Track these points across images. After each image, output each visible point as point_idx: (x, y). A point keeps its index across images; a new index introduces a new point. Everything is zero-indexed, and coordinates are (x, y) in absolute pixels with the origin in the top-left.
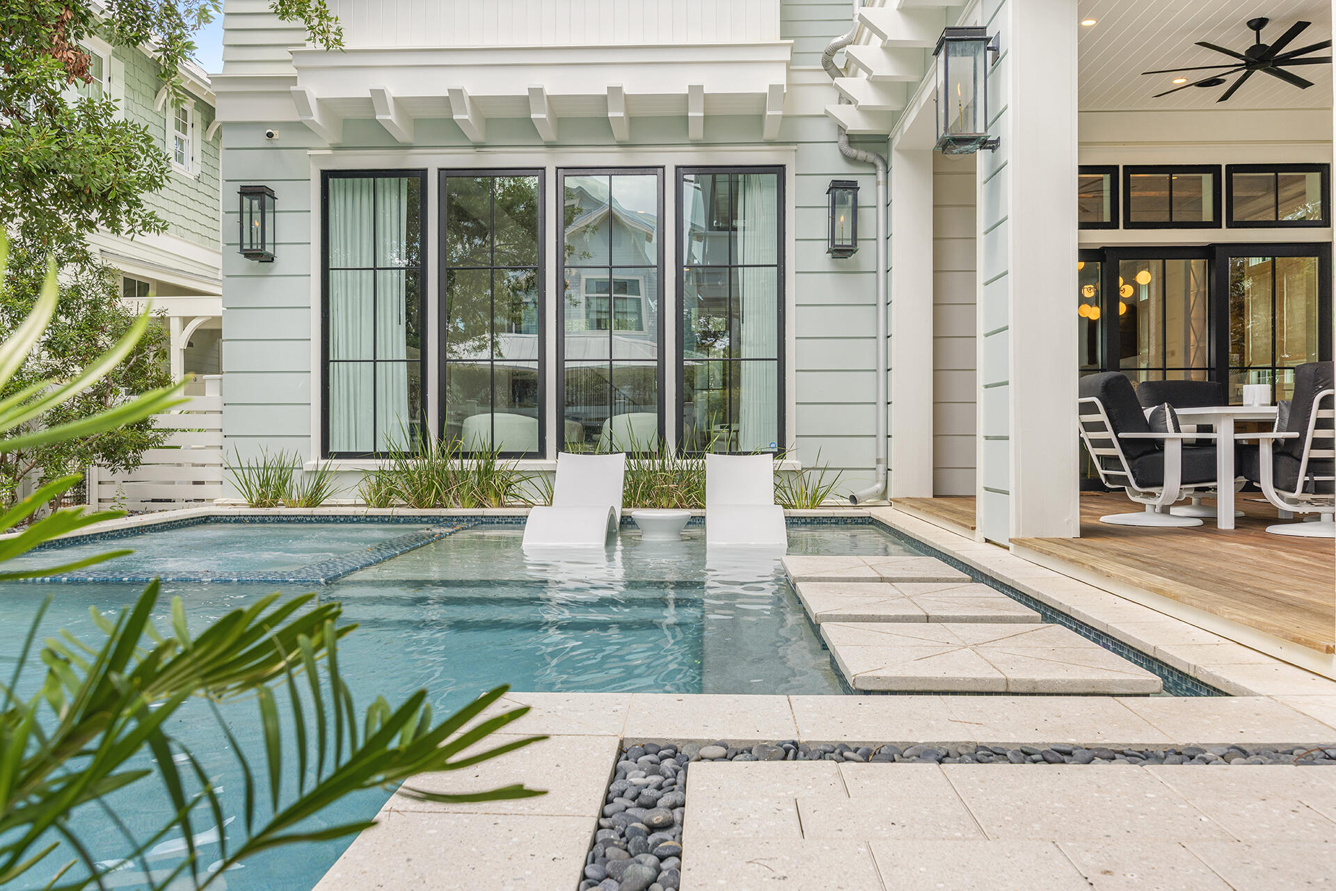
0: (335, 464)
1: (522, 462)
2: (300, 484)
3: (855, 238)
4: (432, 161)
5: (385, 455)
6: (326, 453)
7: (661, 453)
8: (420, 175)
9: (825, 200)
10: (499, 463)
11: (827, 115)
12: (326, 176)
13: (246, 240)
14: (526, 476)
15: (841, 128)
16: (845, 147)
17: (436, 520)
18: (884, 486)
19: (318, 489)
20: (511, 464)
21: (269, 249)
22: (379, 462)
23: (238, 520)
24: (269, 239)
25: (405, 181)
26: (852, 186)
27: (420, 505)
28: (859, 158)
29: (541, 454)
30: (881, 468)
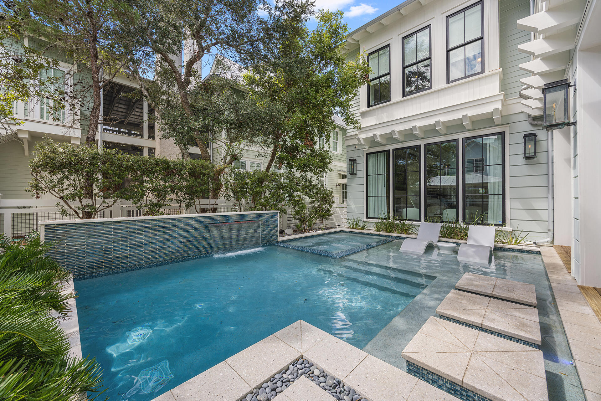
0: (369, 220)
1: (414, 222)
2: (361, 224)
3: (535, 152)
4: (391, 148)
5: (379, 219)
6: (367, 217)
7: (457, 222)
8: (388, 151)
9: (522, 141)
10: (407, 222)
11: (522, 112)
12: (367, 154)
13: (350, 170)
14: (415, 226)
15: (529, 116)
16: (531, 122)
17: (389, 236)
18: (552, 239)
19: (364, 225)
20: (411, 223)
21: (355, 172)
22: (378, 220)
23: (347, 232)
24: (355, 170)
25: (386, 153)
26: (535, 135)
27: (386, 232)
28: (538, 124)
29: (420, 220)
30: (550, 233)
